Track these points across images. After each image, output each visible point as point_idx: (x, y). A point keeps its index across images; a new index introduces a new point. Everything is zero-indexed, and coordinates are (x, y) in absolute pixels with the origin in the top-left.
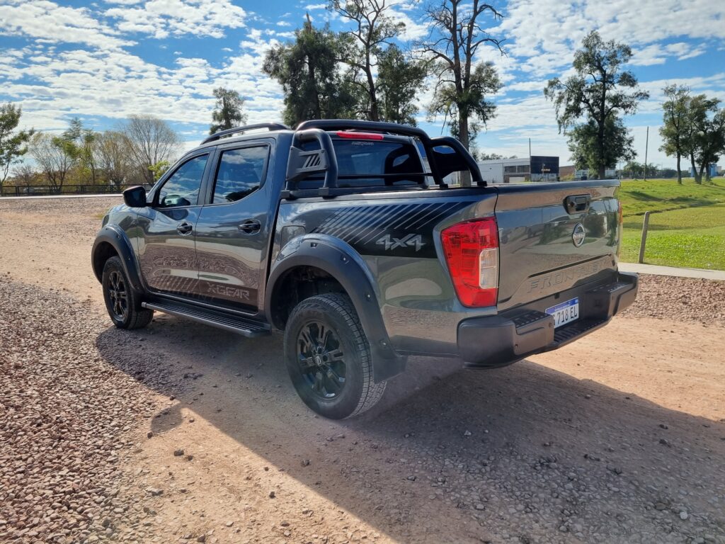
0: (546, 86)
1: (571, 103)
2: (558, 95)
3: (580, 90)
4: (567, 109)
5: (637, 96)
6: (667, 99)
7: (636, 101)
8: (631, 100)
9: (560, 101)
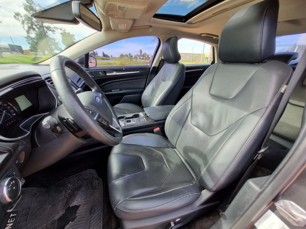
0: (14, 15)
1: (29, 25)
2: (22, 20)
3: (32, 21)
4: (28, 27)
5: (55, 28)
6: (61, 32)
7: (55, 29)
8: (53, 29)
9: (23, 22)
